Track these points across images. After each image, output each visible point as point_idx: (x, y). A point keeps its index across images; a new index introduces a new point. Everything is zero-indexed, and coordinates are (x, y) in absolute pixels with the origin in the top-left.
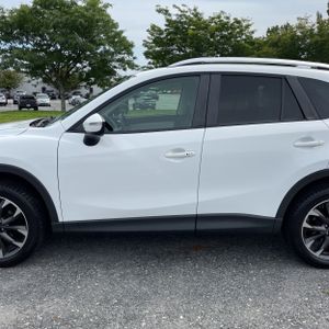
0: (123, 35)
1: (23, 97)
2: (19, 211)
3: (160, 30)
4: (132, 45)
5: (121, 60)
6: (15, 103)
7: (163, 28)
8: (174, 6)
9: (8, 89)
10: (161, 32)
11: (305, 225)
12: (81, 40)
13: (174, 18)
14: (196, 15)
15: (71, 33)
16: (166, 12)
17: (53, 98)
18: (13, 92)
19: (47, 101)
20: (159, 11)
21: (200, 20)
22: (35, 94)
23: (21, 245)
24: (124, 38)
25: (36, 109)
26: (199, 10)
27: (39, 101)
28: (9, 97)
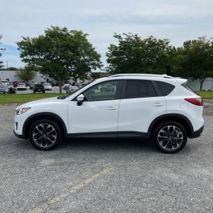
0: (95, 50)
1: (36, 85)
2: (54, 129)
3: (115, 47)
4: (99, 56)
5: (94, 64)
6: (31, 88)
7: (118, 46)
8: (124, 34)
9: (27, 80)
10: (116, 48)
11: (159, 136)
12: (71, 54)
13: (124, 40)
14: (137, 38)
15: (66, 50)
16: (120, 37)
17: (53, 85)
18: (30, 82)
19: (50, 87)
20: (116, 37)
21: (139, 41)
22: (43, 83)
23: (53, 142)
24: (95, 52)
25: (44, 92)
26: (138, 36)
27: (46, 87)
28: (27, 85)
